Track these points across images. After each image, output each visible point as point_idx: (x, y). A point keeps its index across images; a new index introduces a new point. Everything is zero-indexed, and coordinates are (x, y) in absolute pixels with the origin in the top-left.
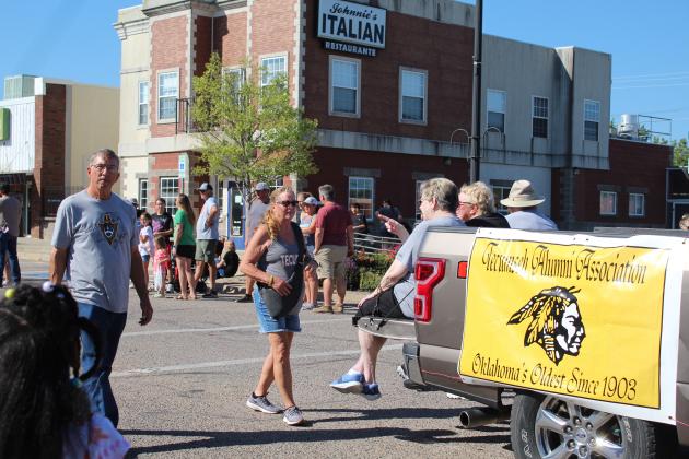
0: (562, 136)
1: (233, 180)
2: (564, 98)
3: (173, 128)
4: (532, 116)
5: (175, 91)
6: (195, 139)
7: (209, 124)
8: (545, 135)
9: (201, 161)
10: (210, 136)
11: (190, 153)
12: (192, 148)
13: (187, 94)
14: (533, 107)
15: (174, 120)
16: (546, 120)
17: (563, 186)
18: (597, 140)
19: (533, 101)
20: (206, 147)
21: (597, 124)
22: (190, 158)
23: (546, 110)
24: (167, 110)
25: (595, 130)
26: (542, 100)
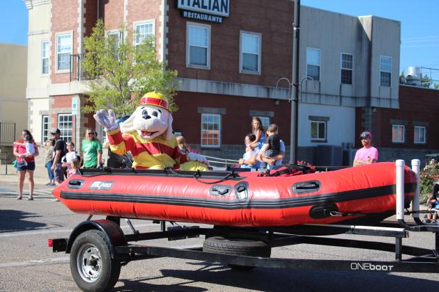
0: (363, 83)
2: (365, 54)
3: (68, 77)
4: (341, 68)
5: (69, 48)
6: (84, 85)
7: (96, 74)
8: (350, 83)
9: (89, 101)
10: (95, 83)
11: (80, 95)
12: (82, 92)
13: (79, 51)
14: (341, 61)
15: (68, 71)
16: (351, 71)
17: (364, 120)
18: (390, 86)
19: (341, 57)
20: (93, 91)
21: (390, 74)
22: (81, 99)
23: (351, 64)
24: (63, 63)
25: (388, 79)
26: (348, 56)
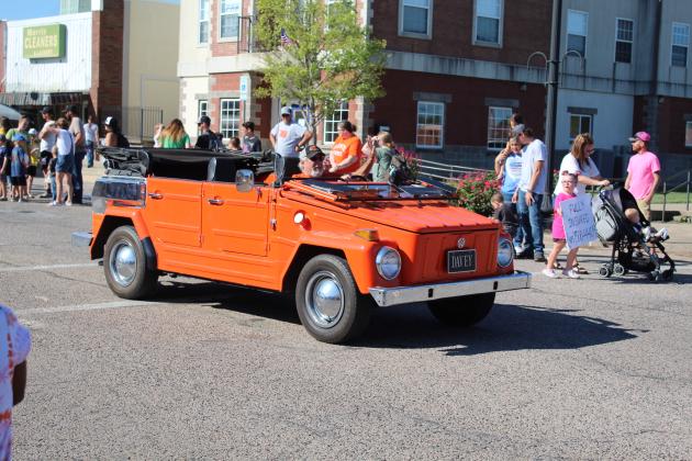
0: (647, 60)
1: (296, 102)
2: (651, 20)
3: (235, 47)
4: (616, 39)
5: (237, 8)
6: (257, 59)
7: (273, 45)
8: (628, 61)
9: (264, 82)
10: (273, 57)
11: (252, 73)
12: (254, 68)
13: (250, 12)
14: (617, 29)
15: (235, 39)
16: (630, 45)
17: (646, 114)
18: (685, 65)
19: (617, 22)
20: (269, 68)
21: (686, 49)
22: (252, 79)
23: (631, 34)
24: (229, 28)
25: (683, 56)
26: (627, 22)
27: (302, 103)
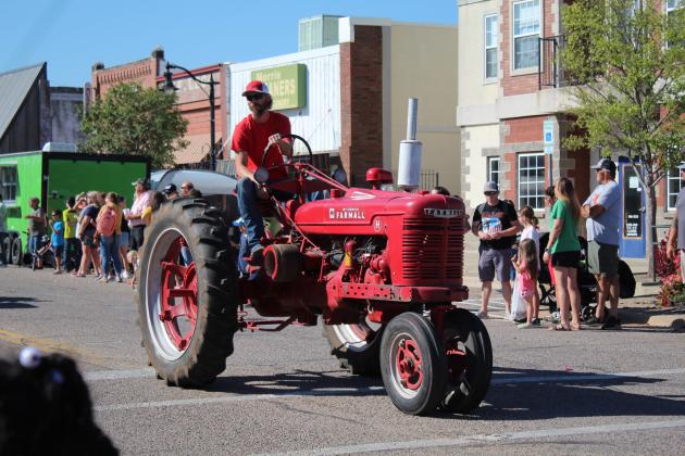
1: (624, 153)
3: (535, 81)
5: (536, 26)
6: (566, 96)
7: (588, 74)
9: (577, 127)
10: (588, 91)
11: (560, 116)
12: (563, 109)
13: (555, 31)
15: (535, 69)
20: (583, 107)
22: (560, 123)
24: (526, 55)
27: (633, 154)
